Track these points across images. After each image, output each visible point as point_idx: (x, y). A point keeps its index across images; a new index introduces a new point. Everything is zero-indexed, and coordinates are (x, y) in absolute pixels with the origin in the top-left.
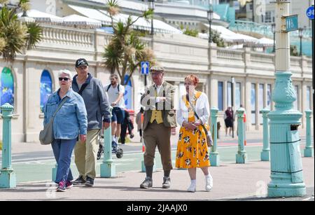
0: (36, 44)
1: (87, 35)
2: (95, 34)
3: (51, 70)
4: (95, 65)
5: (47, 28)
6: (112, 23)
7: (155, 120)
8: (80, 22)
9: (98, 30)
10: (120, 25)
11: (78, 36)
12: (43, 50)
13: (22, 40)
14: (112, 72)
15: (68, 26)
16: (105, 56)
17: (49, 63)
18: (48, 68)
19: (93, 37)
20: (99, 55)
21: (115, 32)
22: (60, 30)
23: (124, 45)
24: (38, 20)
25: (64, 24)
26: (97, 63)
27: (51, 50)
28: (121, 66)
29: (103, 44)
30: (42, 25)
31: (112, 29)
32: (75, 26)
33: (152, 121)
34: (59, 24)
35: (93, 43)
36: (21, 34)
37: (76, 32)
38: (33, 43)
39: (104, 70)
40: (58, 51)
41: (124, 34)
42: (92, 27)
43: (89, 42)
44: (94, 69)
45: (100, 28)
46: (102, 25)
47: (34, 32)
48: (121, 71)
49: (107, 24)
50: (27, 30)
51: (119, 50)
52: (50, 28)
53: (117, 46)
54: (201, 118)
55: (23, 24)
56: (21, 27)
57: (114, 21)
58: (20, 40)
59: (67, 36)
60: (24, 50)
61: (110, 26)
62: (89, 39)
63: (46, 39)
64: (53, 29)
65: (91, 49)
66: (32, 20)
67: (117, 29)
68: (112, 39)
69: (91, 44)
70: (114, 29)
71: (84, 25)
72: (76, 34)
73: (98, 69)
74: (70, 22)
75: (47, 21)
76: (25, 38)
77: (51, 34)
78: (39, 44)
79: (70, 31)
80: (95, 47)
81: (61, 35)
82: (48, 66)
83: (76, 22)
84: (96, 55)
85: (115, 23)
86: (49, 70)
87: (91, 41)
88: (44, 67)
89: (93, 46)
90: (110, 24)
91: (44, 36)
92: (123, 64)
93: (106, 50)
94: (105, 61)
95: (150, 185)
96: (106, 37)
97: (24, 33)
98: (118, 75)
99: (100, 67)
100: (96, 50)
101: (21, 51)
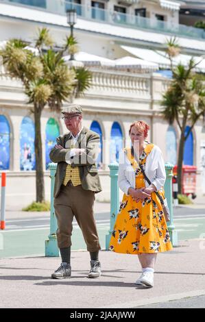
0: (85, 92)
1: (142, 81)
2: (152, 79)
3: (101, 121)
4: (150, 114)
5: (96, 73)
6: (171, 65)
7: (70, 182)
8: (133, 66)
9: (155, 75)
10: (181, 68)
11: (132, 81)
12: (92, 98)
13: (69, 87)
14: (171, 122)
15: (120, 70)
16: (163, 103)
17: (99, 113)
18: (97, 118)
19: (149, 82)
20: (156, 103)
21: (174, 76)
22: (111, 75)
23: (184, 92)
24: (87, 64)
25: (116, 68)
26: (154, 112)
27: (101, 98)
28: (181, 116)
29: (160, 91)
30: (92, 70)
31: (170, 73)
32: (128, 70)
33: (65, 184)
34: (110, 68)
35: (149, 89)
36: (68, 80)
37: (130, 77)
38: (82, 90)
39: (161, 120)
40: (108, 99)
41: (185, 79)
42: (148, 71)
43: (145, 88)
44: (149, 120)
45: (157, 71)
46: (160, 69)
47: (83, 78)
48: (181, 122)
49: (164, 67)
50: (75, 76)
51: (179, 98)
52: (100, 73)
53: (176, 93)
54: (154, 183)
55: (71, 69)
56: (69, 72)
57: (174, 63)
58: (66, 87)
59: (120, 82)
60: (71, 98)
61: (169, 69)
62: (144, 84)
63: (96, 85)
64: (104, 74)
65: (147, 96)
66: (81, 65)
67: (177, 72)
68: (171, 85)
69: (147, 91)
70: (173, 73)
71: (138, 69)
72: (130, 79)
73: (154, 119)
74: (123, 66)
75: (97, 64)
76: (73, 85)
77: (101, 79)
78: (88, 91)
79: (122, 76)
80: (151, 94)
81: (112, 81)
82: (98, 116)
83: (130, 66)
84: (152, 103)
85: (175, 66)
86: (99, 121)
87: (147, 87)
88: (93, 118)
89: (149, 93)
90: (168, 67)
91: (94, 83)
92: (183, 113)
93: (164, 97)
94: (163, 110)
95: (68, 275)
96: (164, 82)
97: (72, 79)
98: (178, 127)
99: (157, 117)
100: (152, 97)
101: (68, 99)
